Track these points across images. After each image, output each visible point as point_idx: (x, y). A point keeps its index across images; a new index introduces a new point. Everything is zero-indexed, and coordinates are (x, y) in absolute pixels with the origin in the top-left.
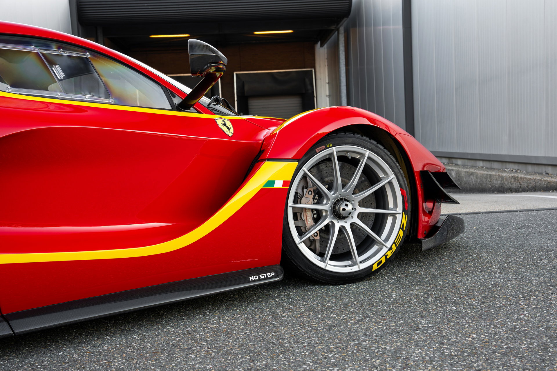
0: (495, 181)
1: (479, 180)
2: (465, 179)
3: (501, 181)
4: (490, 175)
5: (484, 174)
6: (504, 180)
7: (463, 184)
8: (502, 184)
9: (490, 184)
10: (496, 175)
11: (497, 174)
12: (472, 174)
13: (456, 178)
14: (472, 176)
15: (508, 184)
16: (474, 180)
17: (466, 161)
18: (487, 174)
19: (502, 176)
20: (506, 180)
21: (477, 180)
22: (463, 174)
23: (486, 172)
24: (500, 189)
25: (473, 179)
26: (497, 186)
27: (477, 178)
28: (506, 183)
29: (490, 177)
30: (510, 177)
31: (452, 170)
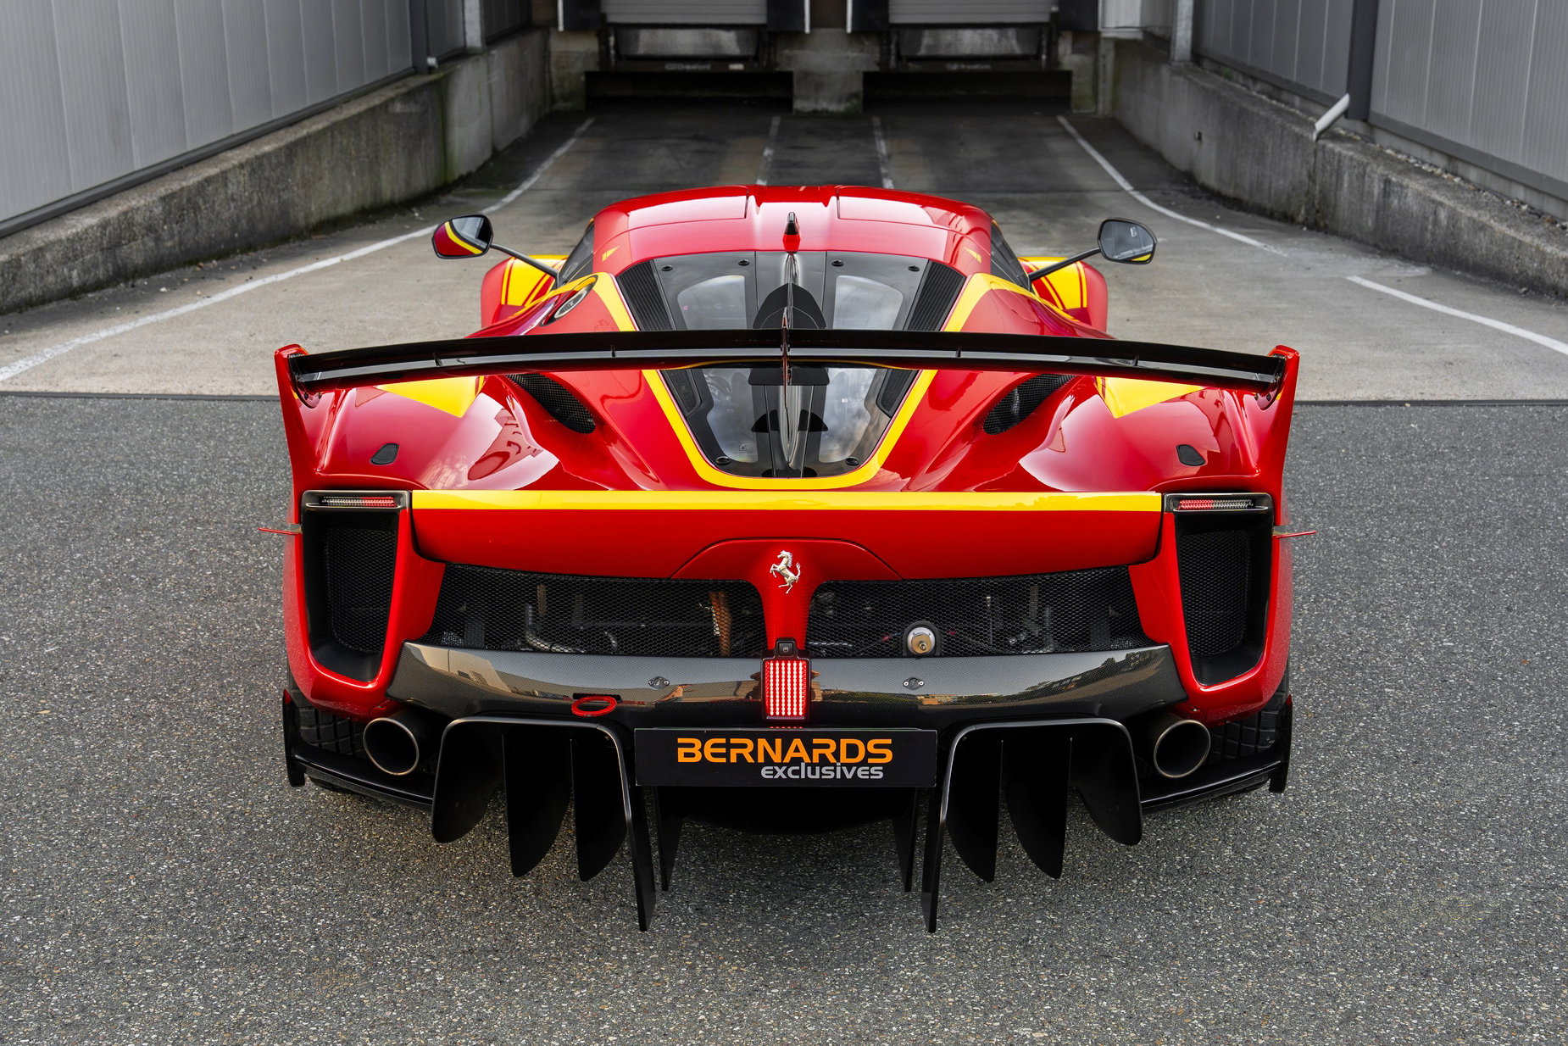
0: (1527, 259)
1: (1495, 249)
2: (1466, 237)
3: (1541, 263)
4: (1520, 241)
5: (1509, 236)
6: (1547, 263)
7: (1460, 248)
8: (1541, 271)
9: (1517, 265)
10: (1531, 246)
11: (1536, 241)
12: (1483, 227)
13: (1448, 228)
14: (1482, 234)
15: (1552, 275)
16: (1484, 244)
17: (1489, 175)
18: (1514, 239)
19: (1543, 253)
20: (1550, 264)
21: (1490, 246)
22: (1463, 223)
23: (1511, 233)
24: (1536, 283)
25: (1482, 243)
26: (1530, 273)
27: (1491, 242)
28: (1550, 272)
29: (1519, 247)
30: (1558, 259)
31: (1441, 204)
